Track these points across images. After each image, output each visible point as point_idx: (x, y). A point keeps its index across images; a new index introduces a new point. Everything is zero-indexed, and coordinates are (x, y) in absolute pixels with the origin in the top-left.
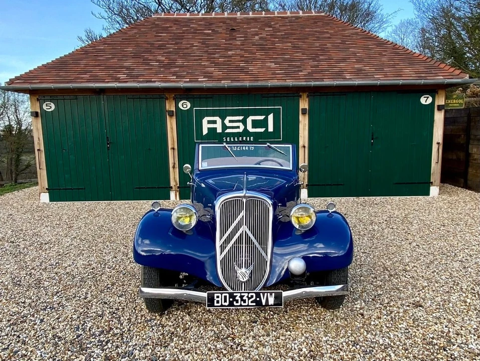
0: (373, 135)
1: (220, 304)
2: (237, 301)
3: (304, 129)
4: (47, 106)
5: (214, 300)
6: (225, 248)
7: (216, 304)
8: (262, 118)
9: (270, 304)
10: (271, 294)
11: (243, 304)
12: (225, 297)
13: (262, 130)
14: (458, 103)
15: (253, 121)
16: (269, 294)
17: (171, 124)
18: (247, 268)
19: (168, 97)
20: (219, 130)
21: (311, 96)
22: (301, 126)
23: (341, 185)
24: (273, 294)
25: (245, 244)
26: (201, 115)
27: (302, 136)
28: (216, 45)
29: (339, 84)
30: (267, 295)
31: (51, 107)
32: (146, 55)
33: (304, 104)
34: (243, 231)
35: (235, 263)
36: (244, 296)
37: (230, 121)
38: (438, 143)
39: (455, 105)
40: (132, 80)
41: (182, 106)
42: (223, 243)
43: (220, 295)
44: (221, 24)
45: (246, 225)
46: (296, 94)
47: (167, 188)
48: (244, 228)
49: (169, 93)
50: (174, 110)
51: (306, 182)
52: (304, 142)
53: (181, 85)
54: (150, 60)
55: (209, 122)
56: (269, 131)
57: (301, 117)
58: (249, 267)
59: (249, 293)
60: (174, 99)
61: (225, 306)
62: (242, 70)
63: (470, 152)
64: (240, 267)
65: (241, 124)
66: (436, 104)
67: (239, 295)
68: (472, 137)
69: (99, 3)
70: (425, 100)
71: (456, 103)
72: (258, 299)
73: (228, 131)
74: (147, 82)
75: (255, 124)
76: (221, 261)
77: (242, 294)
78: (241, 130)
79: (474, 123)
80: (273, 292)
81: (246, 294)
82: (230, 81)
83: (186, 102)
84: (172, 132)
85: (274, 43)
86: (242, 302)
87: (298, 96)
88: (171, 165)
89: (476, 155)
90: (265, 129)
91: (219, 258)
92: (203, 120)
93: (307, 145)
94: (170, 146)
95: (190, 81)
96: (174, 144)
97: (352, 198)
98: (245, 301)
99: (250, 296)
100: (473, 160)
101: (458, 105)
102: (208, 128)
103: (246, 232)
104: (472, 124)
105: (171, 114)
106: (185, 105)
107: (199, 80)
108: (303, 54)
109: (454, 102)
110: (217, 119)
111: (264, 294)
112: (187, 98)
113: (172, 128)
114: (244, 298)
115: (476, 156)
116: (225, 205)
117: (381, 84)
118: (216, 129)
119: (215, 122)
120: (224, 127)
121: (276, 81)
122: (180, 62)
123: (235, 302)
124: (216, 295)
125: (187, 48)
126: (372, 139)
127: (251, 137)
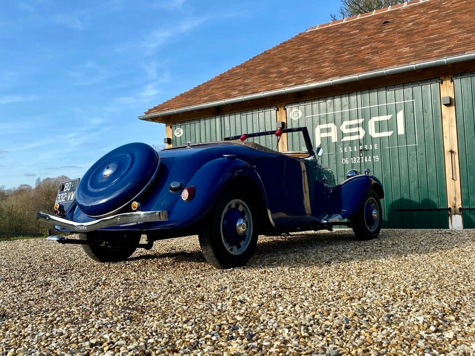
3: (450, 126)
4: (177, 132)
8: (389, 117)
15: (377, 123)
19: (279, 108)
20: (334, 139)
21: (456, 79)
22: (445, 123)
26: (313, 124)
27: (448, 136)
31: (180, 133)
32: (272, 70)
33: (447, 91)
41: (294, 115)
44: (377, 20)
49: (280, 103)
50: (285, 121)
51: (459, 205)
52: (451, 145)
53: (284, 90)
54: (273, 73)
55: (322, 131)
56: (399, 134)
57: (444, 111)
60: (286, 109)
65: (360, 129)
73: (346, 139)
75: (379, 127)
78: (361, 136)
83: (297, 110)
87: (437, 82)
90: (392, 132)
92: (316, 130)
93: (455, 149)
102: (322, 138)
106: (296, 114)
110: (331, 125)
112: (298, 106)
113: (283, 143)
119: (328, 130)
120: (340, 135)
127: (375, 145)
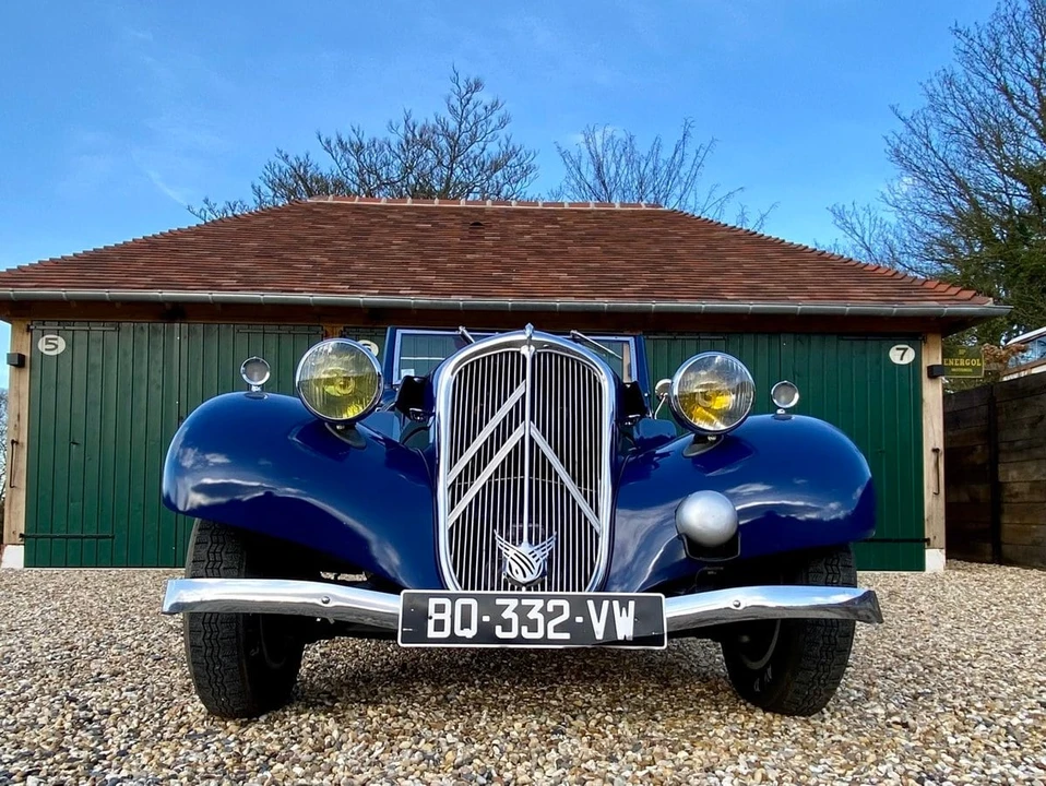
1: (446, 634)
2: (507, 626)
4: (47, 343)
5: (427, 617)
6: (465, 491)
7: (431, 633)
9: (620, 637)
10: (624, 603)
11: (526, 634)
12: (466, 610)
14: (970, 366)
16: (616, 604)
18: (537, 544)
19: (329, 332)
24: (632, 604)
25: (531, 474)
28: (440, 245)
29: (712, 308)
30: (610, 605)
31: (57, 346)
32: (286, 255)
34: (523, 438)
35: (497, 533)
36: (531, 607)
38: (936, 451)
39: (965, 370)
40: (250, 288)
42: (460, 475)
43: (447, 602)
44: (453, 217)
45: (532, 419)
48: (526, 429)
49: (333, 322)
53: (361, 298)
54: (297, 260)
58: (543, 540)
59: (546, 599)
61: (464, 640)
62: (497, 281)
63: (1001, 480)
64: (516, 540)
66: (925, 364)
67: (513, 603)
68: (1004, 446)
69: (203, 214)
70: (901, 355)
71: (965, 367)
72: (579, 619)
74: (283, 292)
76: (451, 530)
77: (525, 602)
79: (1004, 417)
80: (632, 598)
81: (539, 604)
82: (469, 298)
85: (565, 245)
86: (524, 629)
89: (1017, 485)
91: (446, 519)
95: (380, 294)
98: (533, 627)
99: (550, 609)
100: (1011, 496)
101: (971, 370)
103: (531, 439)
104: (1002, 418)
107: (402, 292)
108: (628, 262)
109: (962, 364)
111: (598, 602)
112: (371, 334)
114: (532, 615)
115: (1017, 488)
116: (468, 373)
117: (804, 311)
121: (573, 298)
122: (361, 266)
123: (498, 629)
124: (432, 602)
125: (376, 247)
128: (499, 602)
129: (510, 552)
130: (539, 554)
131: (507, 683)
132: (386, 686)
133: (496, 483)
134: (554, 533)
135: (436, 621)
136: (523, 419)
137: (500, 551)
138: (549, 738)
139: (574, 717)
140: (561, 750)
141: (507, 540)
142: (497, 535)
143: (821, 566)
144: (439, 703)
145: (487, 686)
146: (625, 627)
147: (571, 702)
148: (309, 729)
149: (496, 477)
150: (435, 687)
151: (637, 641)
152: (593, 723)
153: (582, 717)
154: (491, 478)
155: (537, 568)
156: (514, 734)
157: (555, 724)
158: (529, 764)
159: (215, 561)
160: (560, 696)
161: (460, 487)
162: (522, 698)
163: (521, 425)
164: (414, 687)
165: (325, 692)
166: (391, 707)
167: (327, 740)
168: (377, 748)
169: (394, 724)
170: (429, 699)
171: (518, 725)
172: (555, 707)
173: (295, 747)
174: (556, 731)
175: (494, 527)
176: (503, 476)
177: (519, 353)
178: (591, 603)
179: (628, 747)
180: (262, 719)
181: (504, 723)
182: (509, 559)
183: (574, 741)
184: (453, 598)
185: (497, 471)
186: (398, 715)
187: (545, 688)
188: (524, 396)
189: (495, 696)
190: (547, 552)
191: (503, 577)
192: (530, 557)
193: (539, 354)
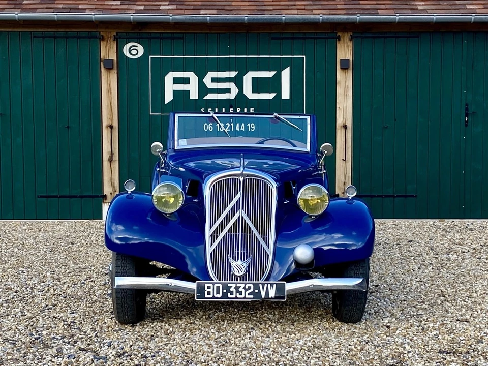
0: (467, 109)
1: (211, 296)
2: (232, 293)
3: (345, 95)
5: (205, 290)
6: (217, 238)
7: (206, 296)
8: (270, 74)
9: (270, 297)
10: (272, 285)
11: (238, 296)
12: (218, 288)
13: (271, 96)
15: (254, 80)
16: (269, 285)
17: (109, 84)
18: (244, 260)
19: (105, 36)
20: (194, 95)
21: (356, 37)
22: (340, 90)
23: (412, 196)
24: (275, 285)
25: (242, 232)
26: (162, 69)
27: (342, 107)
29: (404, 19)
30: (267, 286)
33: (345, 51)
34: (239, 217)
36: (240, 287)
37: (214, 80)
40: (45, 6)
41: (130, 52)
42: (214, 231)
43: (211, 285)
45: (243, 209)
46: (330, 35)
47: (97, 197)
49: (107, 28)
50: (115, 59)
52: (345, 119)
53: (131, 16)
55: (176, 81)
56: (283, 98)
57: (340, 75)
58: (247, 259)
59: (245, 284)
60: (116, 39)
61: (217, 298)
64: (236, 259)
65: (232, 86)
67: (234, 286)
72: (256, 291)
73: (210, 96)
74: (71, 10)
75: (258, 85)
76: (211, 254)
77: (238, 285)
78: (232, 95)
80: (275, 283)
81: (243, 286)
82: (215, 12)
83: (136, 44)
84: (110, 97)
86: (238, 294)
87: (333, 38)
88: (106, 156)
90: (275, 94)
91: (209, 250)
92: (166, 78)
93: (349, 124)
94: (105, 123)
95: (146, 11)
96: (111, 119)
97: (431, 221)
98: (241, 293)
99: (247, 287)
102: (174, 91)
103: (243, 218)
105: (109, 66)
106: (135, 50)
107: (162, 7)
110: (191, 75)
111: (263, 285)
112: (138, 38)
113: (109, 91)
114: (240, 290)
116: (217, 186)
117: (476, 20)
118: (187, 93)
119: (186, 81)
120: (203, 89)
121: (295, 12)
123: (229, 294)
124: (207, 285)
126: (467, 115)
127: (251, 109)
128: (229, 285)
129: (234, 264)
130: (245, 264)
131: (236, 310)
132: (182, 311)
133: (229, 235)
134: (251, 255)
135: (208, 292)
136: (239, 209)
137: (230, 263)
138: (248, 330)
139: (261, 324)
140: (252, 334)
141: (233, 259)
142: (229, 257)
143: (353, 267)
144: (206, 319)
145: (227, 311)
146: (272, 293)
147: (262, 318)
148: (160, 328)
149: (229, 233)
150: (204, 312)
151: (276, 298)
152: (267, 326)
153: (264, 324)
154: (226, 233)
155: (244, 270)
156: (236, 329)
157: (252, 326)
158: (240, 339)
159: (124, 267)
160: (258, 316)
161: (214, 236)
162: (242, 316)
163: (239, 212)
164: (195, 312)
165: (157, 314)
166: (188, 320)
167: (169, 331)
168: (187, 334)
169: (190, 327)
170: (202, 317)
171: (238, 327)
172: (255, 320)
173: (158, 334)
174: (252, 329)
175: (228, 254)
176: (231, 233)
177: (238, 179)
178: (261, 285)
179: (275, 333)
180: (138, 324)
181: (233, 326)
182: (233, 267)
183: (257, 332)
184: (214, 284)
185: (229, 230)
186: (191, 323)
187: (253, 312)
188: (240, 199)
189: (230, 316)
190: (248, 264)
191: (231, 273)
192: (241, 266)
193: (246, 179)
